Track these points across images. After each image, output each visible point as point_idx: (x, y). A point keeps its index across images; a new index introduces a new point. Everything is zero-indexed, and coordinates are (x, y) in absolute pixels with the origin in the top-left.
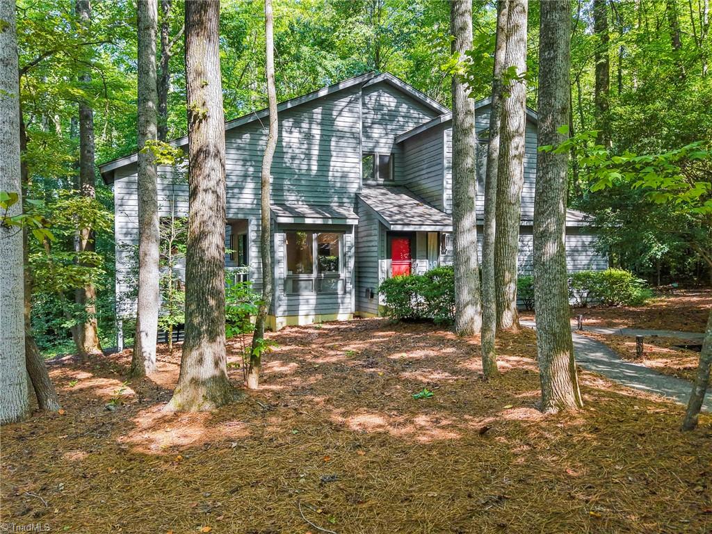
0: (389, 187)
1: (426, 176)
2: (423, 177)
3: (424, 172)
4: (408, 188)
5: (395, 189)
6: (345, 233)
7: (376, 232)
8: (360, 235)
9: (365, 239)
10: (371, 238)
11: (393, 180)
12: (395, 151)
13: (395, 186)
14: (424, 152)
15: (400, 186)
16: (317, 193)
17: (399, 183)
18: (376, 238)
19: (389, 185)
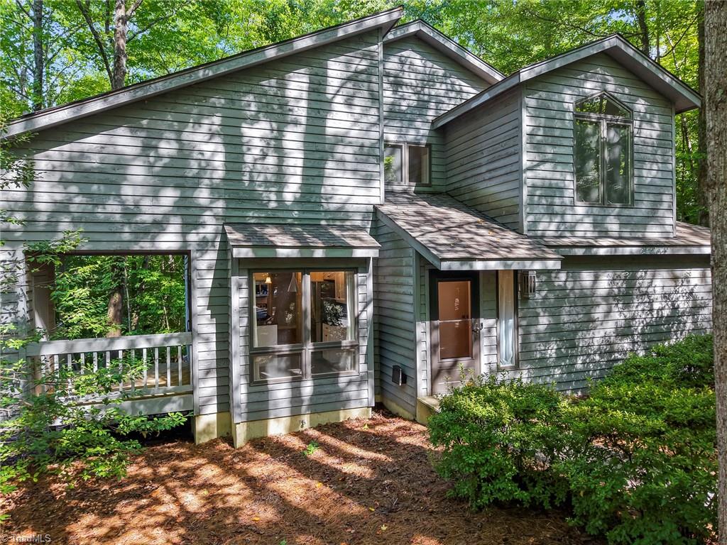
0: (425, 196)
1: (488, 176)
2: (480, 178)
3: (484, 169)
4: (452, 197)
5: (434, 198)
6: (357, 273)
7: (411, 271)
8: (381, 272)
9: (390, 279)
10: (402, 280)
11: (429, 185)
12: (433, 141)
13: (433, 194)
14: (482, 138)
15: (440, 193)
16: (309, 205)
17: (438, 189)
18: (411, 281)
19: (424, 193)
